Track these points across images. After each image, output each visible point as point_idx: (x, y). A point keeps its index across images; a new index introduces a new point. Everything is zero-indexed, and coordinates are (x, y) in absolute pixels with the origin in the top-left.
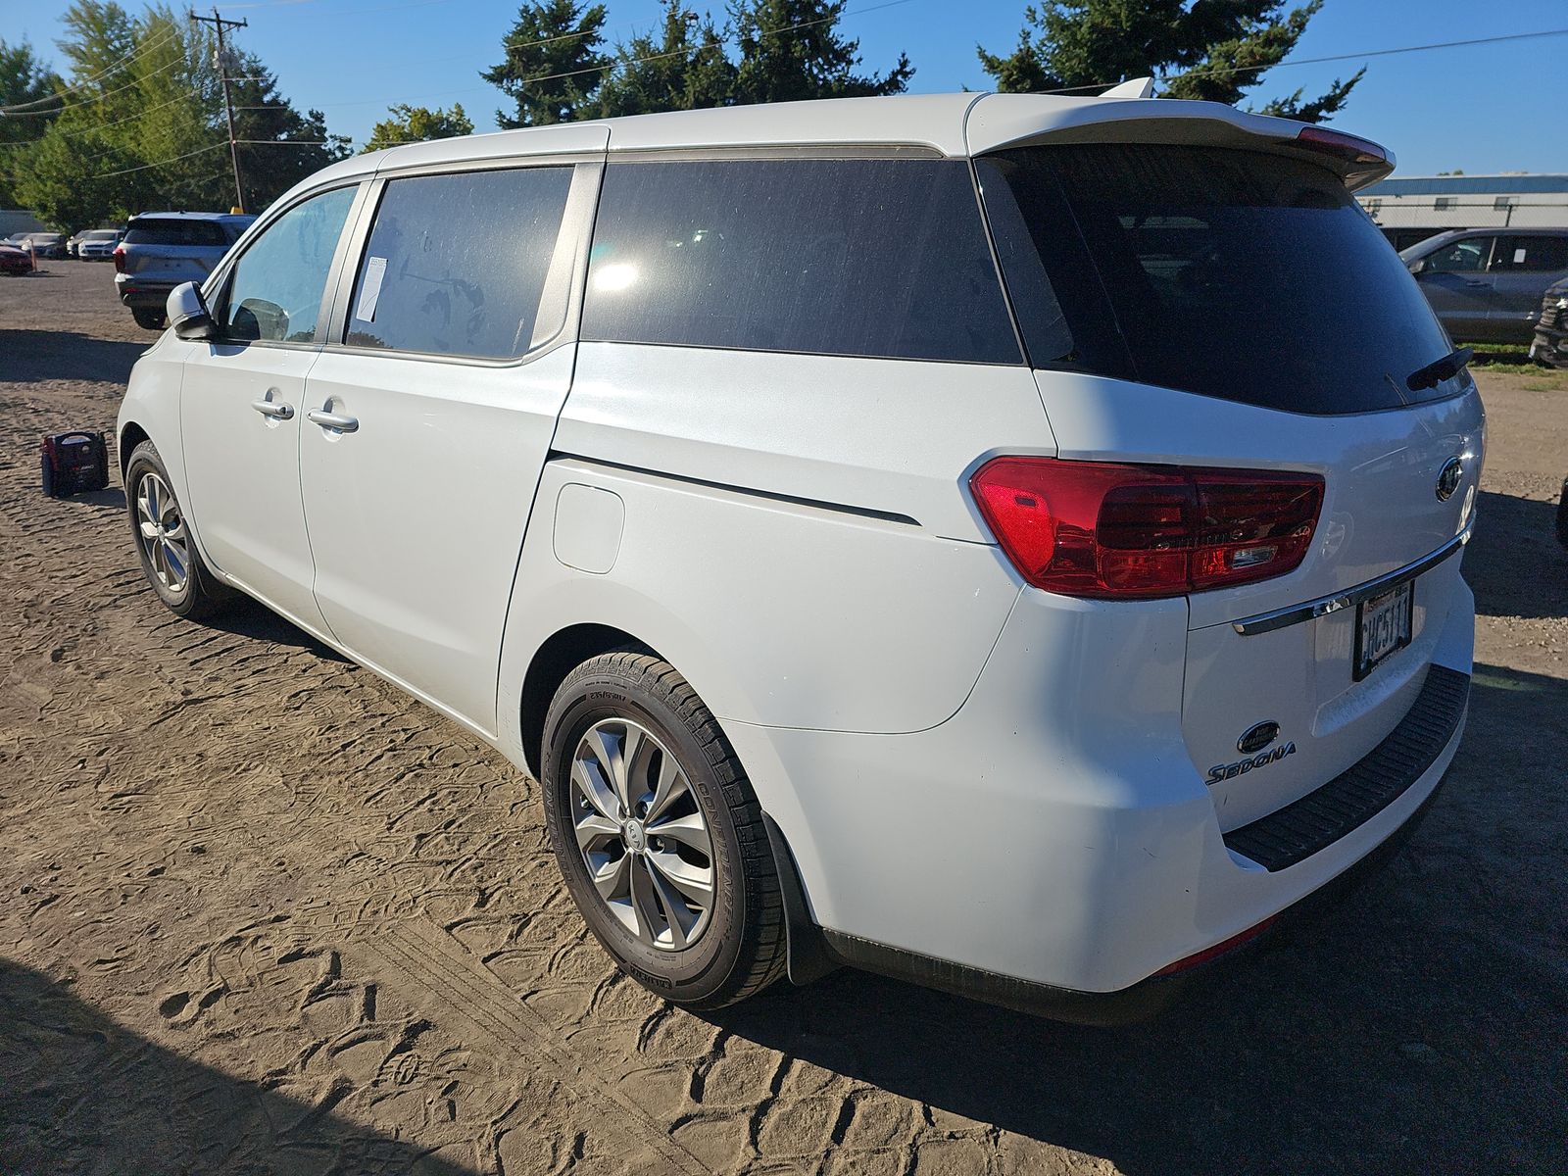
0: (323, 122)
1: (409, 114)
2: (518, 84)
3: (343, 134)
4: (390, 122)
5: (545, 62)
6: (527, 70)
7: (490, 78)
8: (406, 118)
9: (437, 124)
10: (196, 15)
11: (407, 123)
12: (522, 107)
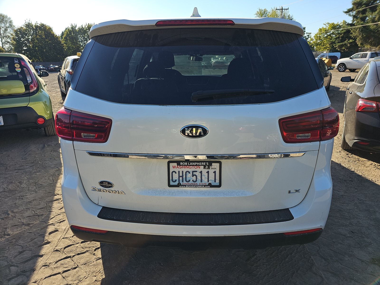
0: (305, 29)
1: (329, 25)
2: (354, 13)
3: (309, 32)
4: (323, 28)
5: (363, 5)
6: (357, 8)
7: (346, 12)
8: (328, 26)
9: (336, 26)
10: (277, 9)
11: (328, 27)
12: (354, 19)
